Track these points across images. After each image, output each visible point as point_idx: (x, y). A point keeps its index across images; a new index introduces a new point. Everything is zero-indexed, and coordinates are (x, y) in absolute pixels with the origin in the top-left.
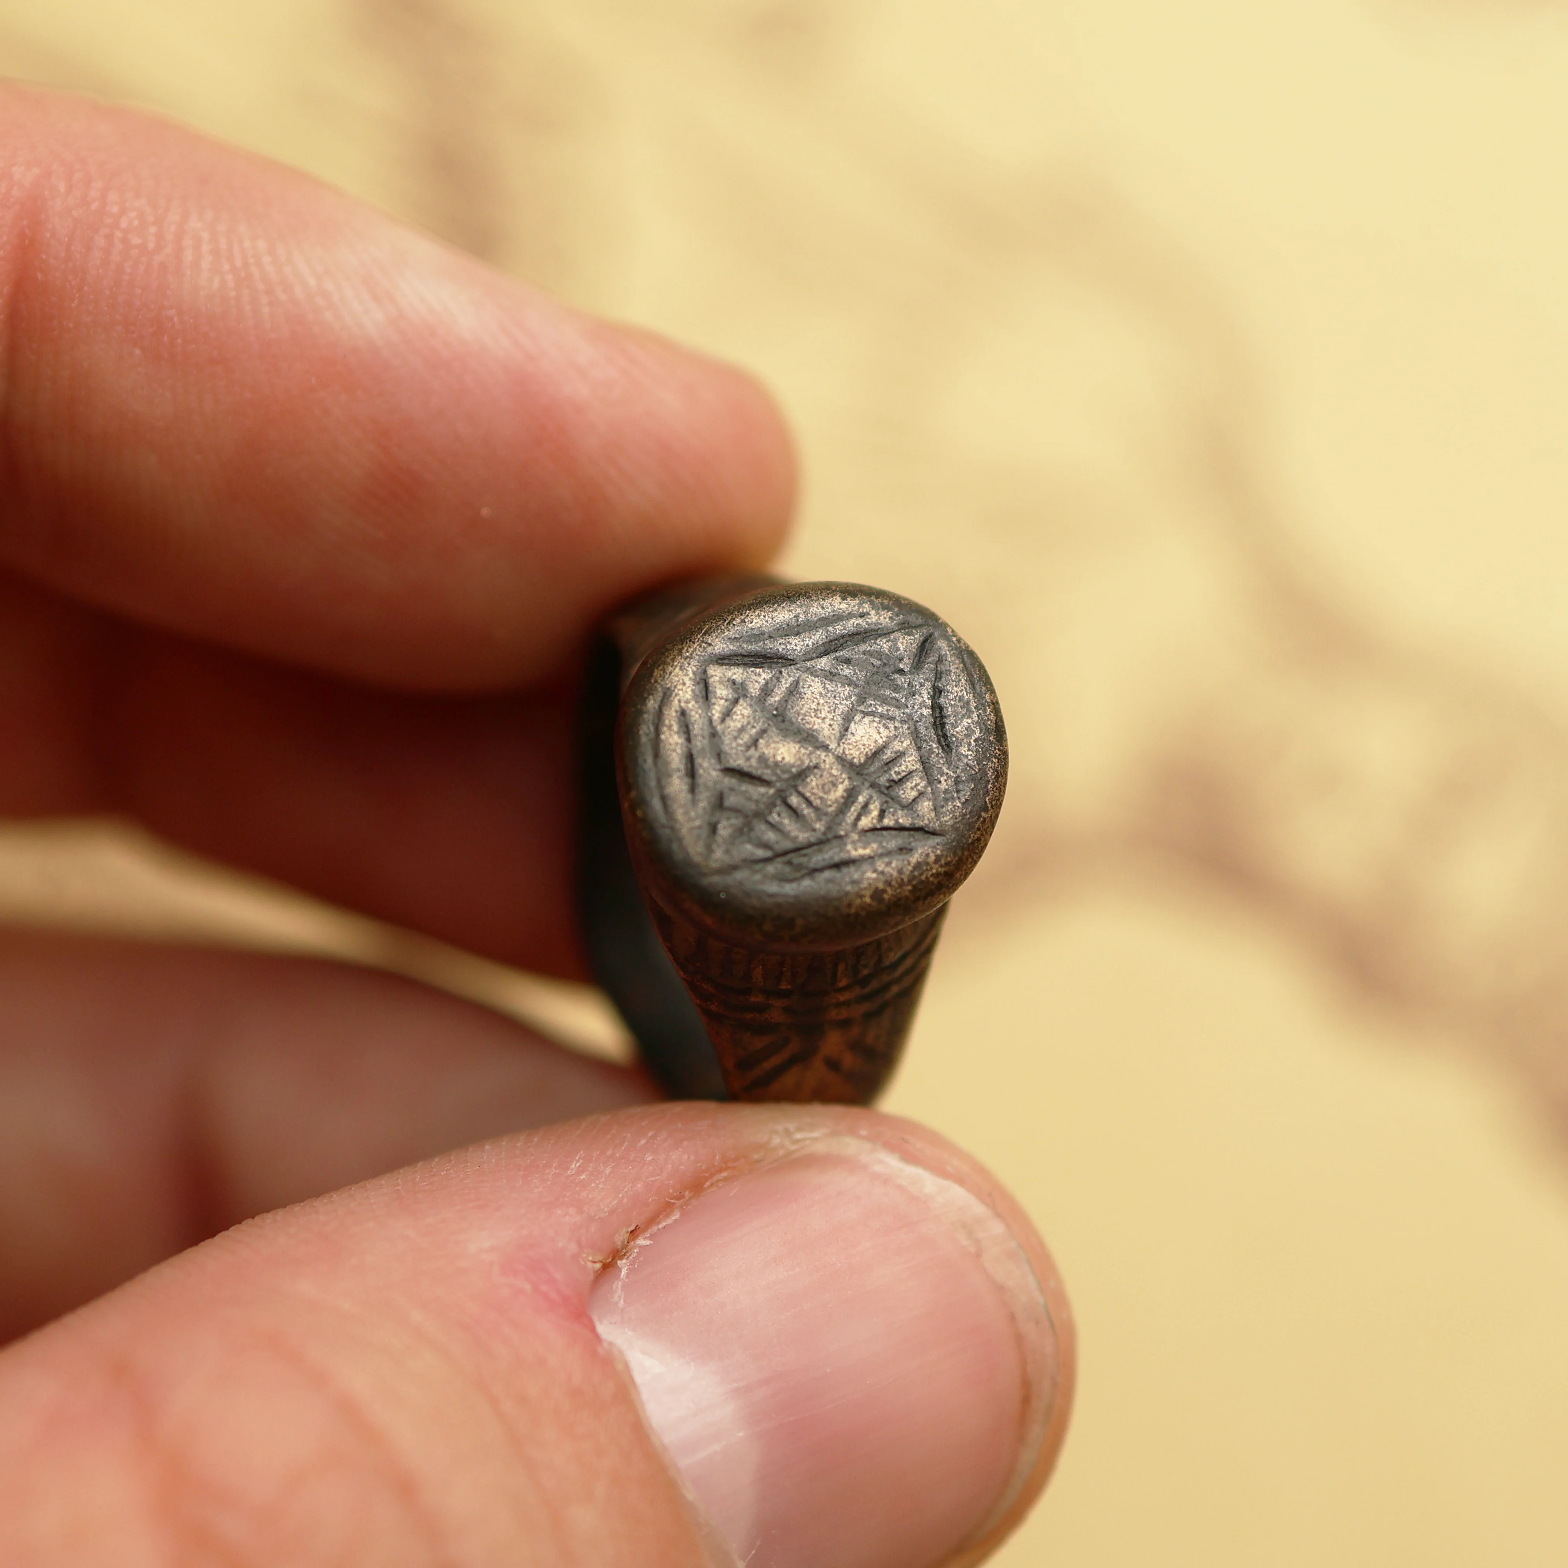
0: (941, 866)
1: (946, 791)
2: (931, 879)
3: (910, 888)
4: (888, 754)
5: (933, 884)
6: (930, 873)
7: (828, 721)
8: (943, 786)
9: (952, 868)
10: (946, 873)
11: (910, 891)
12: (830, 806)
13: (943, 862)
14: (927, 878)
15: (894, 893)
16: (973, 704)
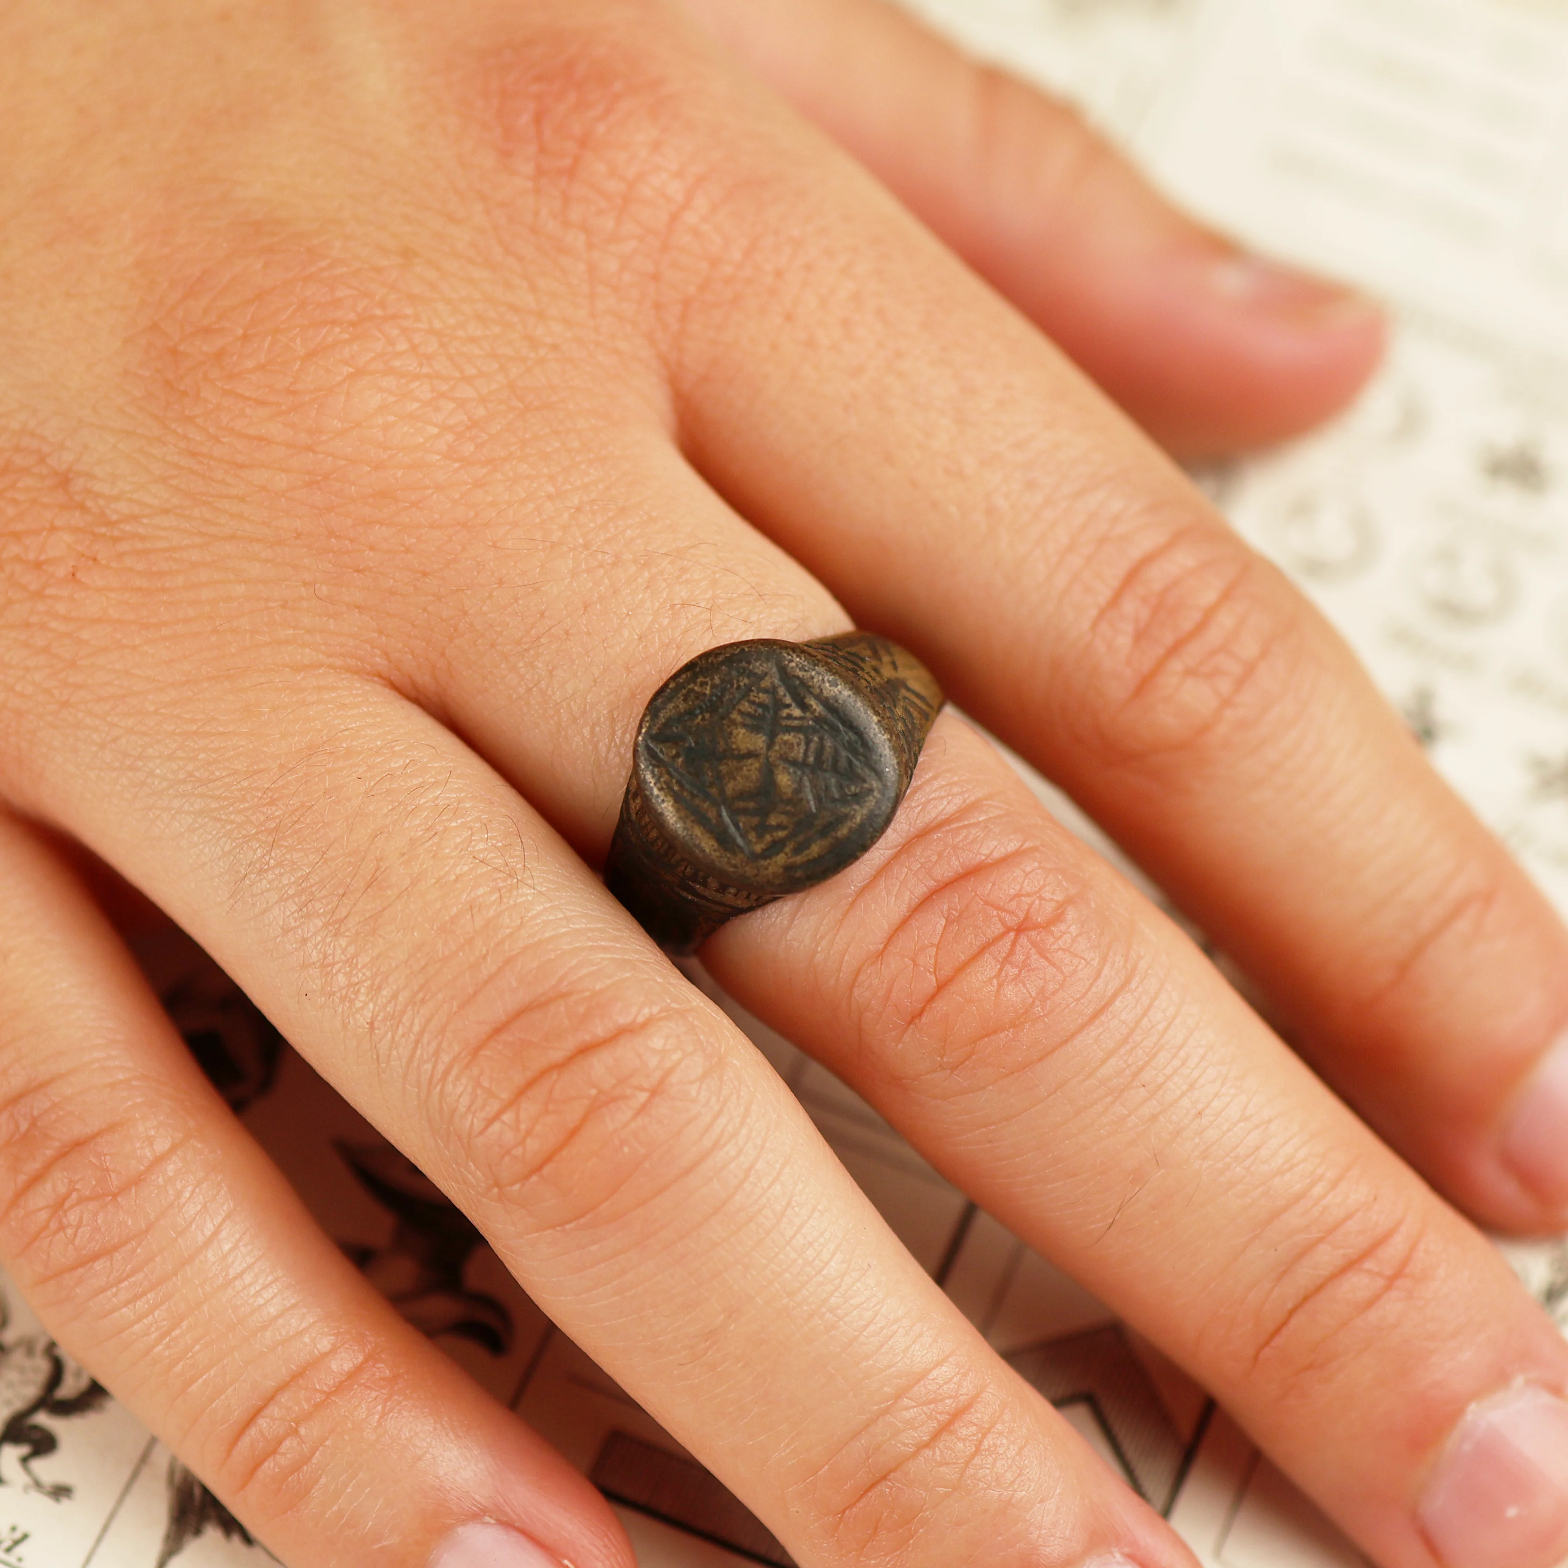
0: (792, 657)
1: (748, 677)
2: (803, 658)
3: (816, 668)
4: (748, 721)
5: (805, 657)
6: (801, 661)
7: (749, 768)
8: (746, 681)
9: (788, 650)
10: (794, 652)
11: (818, 667)
12: (799, 738)
13: (790, 657)
14: (804, 661)
15: (825, 674)
16: (684, 691)
